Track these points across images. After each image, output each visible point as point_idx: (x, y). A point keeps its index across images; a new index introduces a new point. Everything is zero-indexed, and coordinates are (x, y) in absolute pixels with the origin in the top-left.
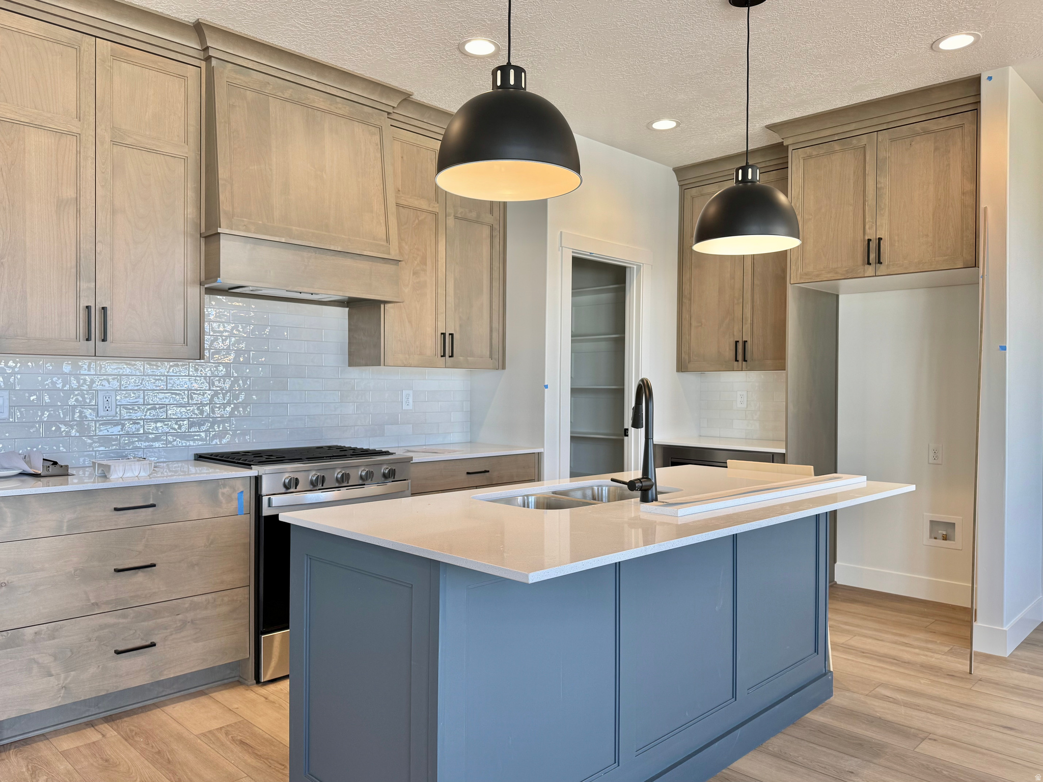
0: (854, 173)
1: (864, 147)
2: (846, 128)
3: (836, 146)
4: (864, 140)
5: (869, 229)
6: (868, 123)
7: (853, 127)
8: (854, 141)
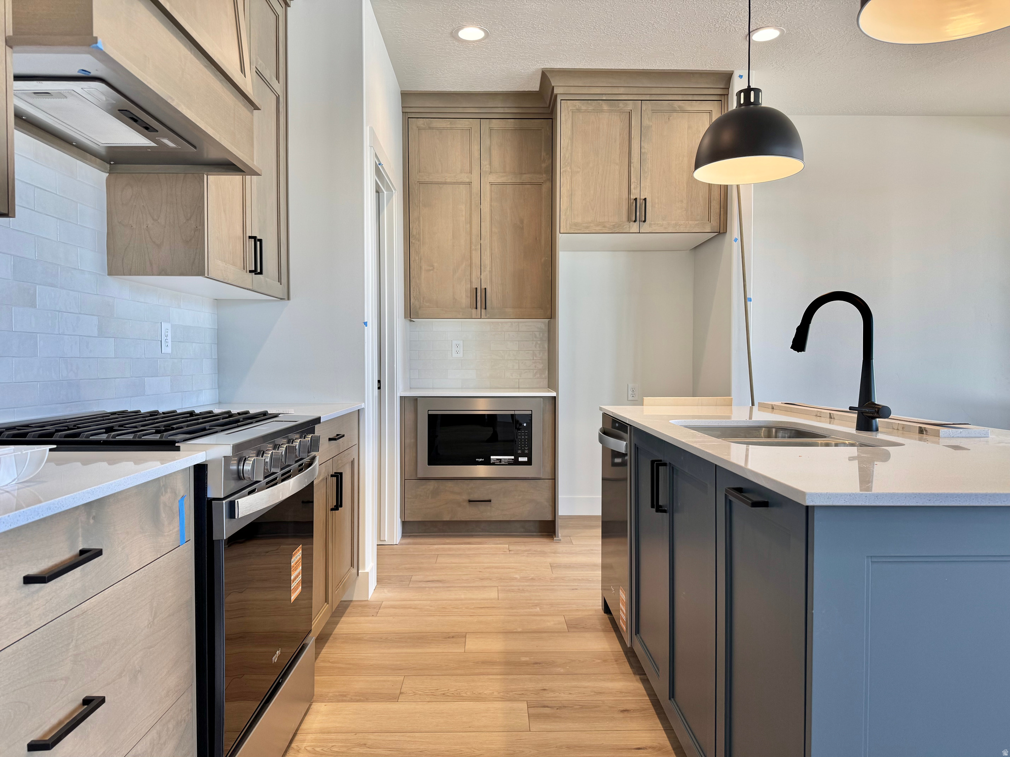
0: (620, 134)
1: (630, 113)
2: (616, 91)
3: (605, 106)
4: (630, 106)
5: (634, 188)
6: (635, 91)
7: (622, 90)
8: (621, 104)
